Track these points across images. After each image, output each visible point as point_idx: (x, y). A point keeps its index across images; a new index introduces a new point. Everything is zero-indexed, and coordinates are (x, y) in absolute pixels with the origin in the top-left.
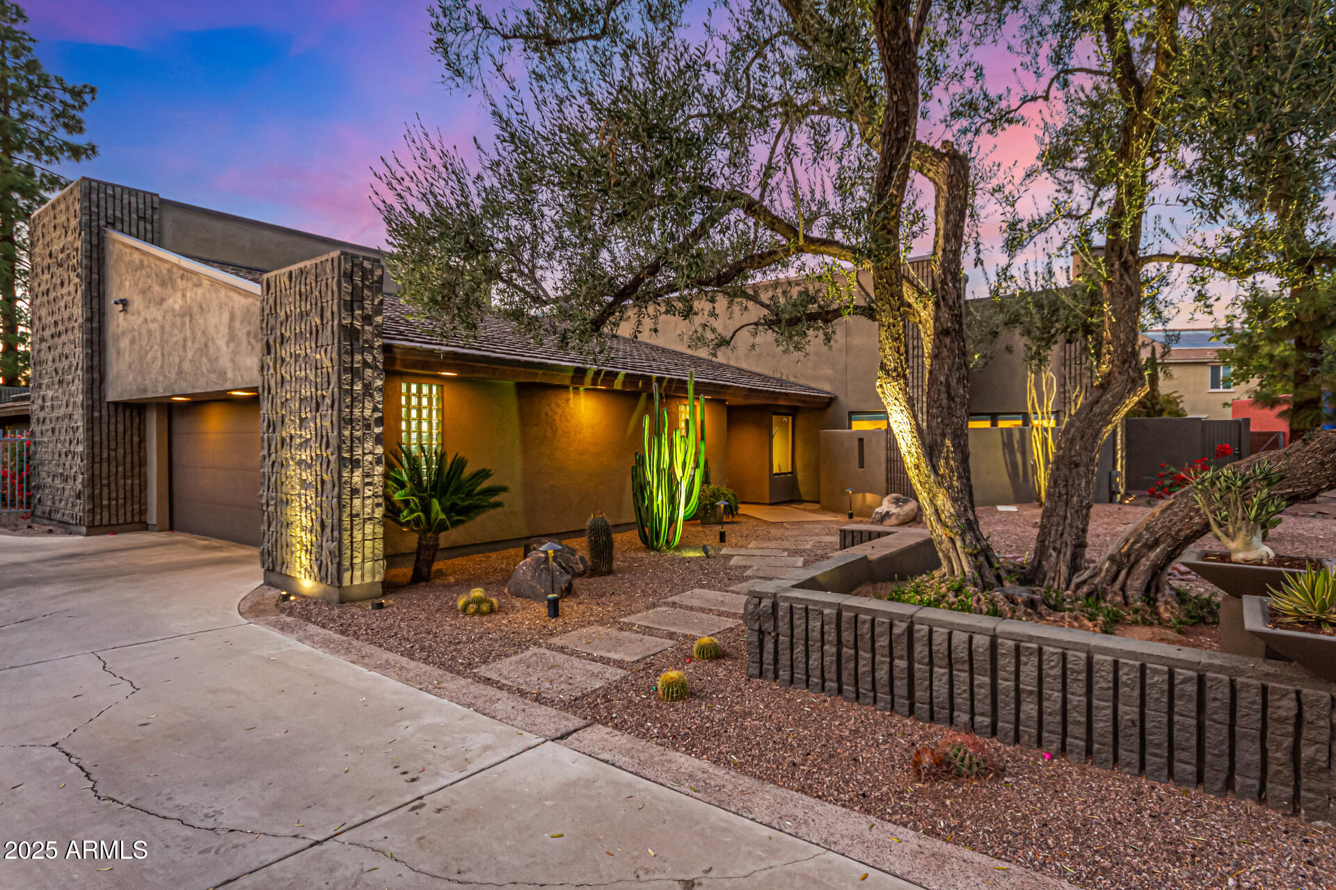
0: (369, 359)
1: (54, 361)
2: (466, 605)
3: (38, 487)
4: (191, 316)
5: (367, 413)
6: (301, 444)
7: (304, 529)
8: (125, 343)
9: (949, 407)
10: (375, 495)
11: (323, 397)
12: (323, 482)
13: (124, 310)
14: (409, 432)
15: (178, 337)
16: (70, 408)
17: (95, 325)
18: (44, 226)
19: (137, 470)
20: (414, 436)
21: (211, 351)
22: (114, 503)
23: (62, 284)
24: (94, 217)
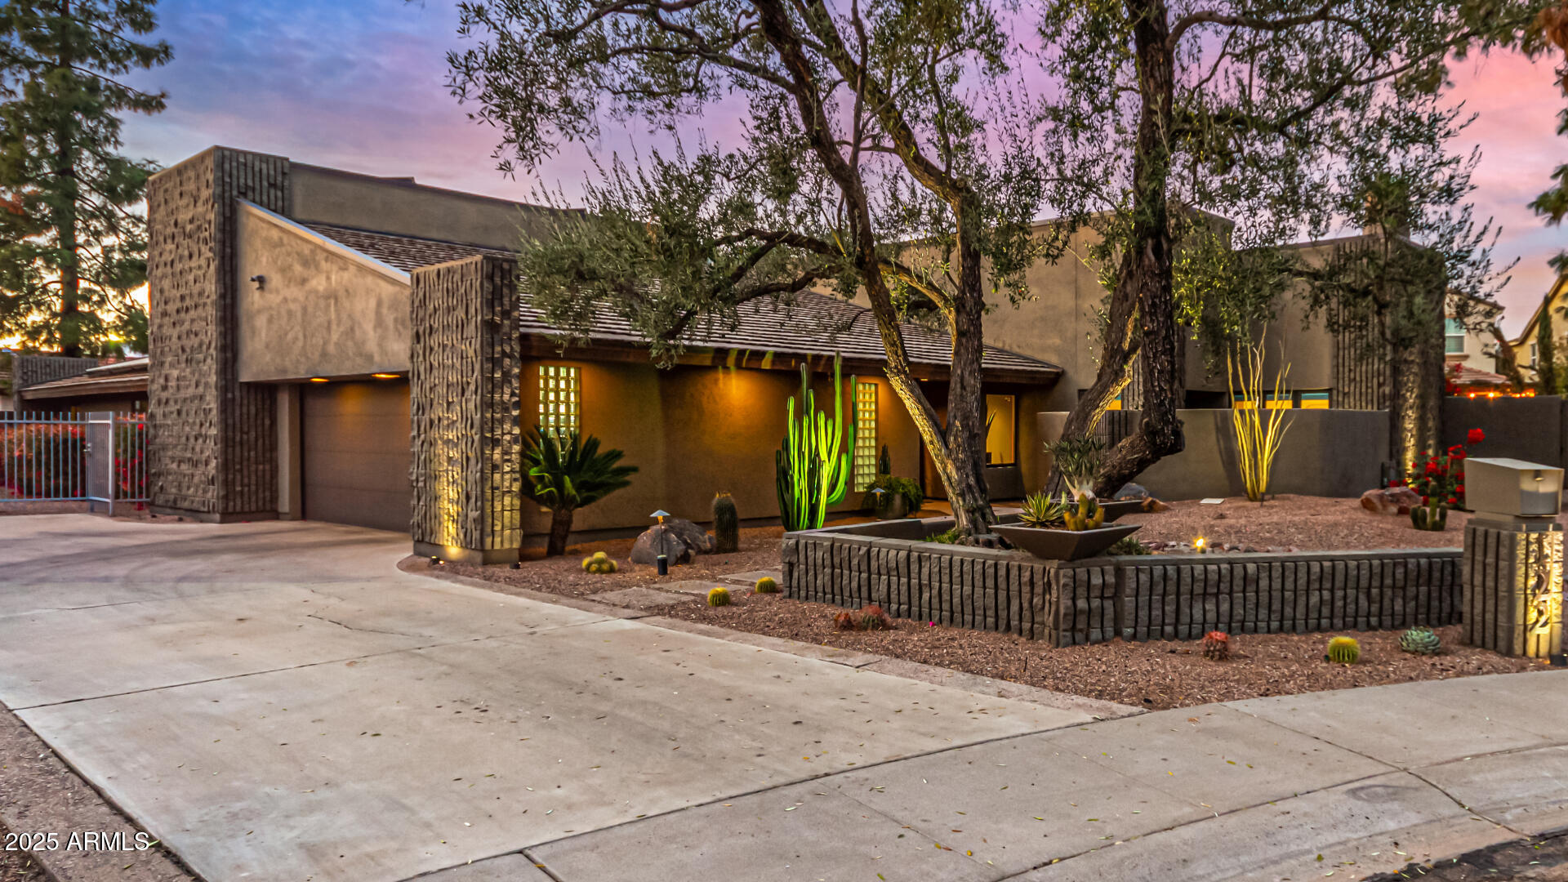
0: (508, 349)
1: (179, 338)
2: (589, 565)
3: (159, 475)
4: (336, 299)
5: (506, 397)
6: (448, 426)
7: (450, 501)
8: (261, 322)
9: (961, 395)
10: (512, 471)
11: (468, 383)
12: (468, 459)
13: (261, 288)
14: (547, 414)
15: (321, 319)
16: (201, 389)
17: (228, 301)
18: (166, 191)
19: (268, 455)
20: (552, 419)
21: (358, 333)
22: (246, 489)
23: (191, 256)
24: (227, 188)
